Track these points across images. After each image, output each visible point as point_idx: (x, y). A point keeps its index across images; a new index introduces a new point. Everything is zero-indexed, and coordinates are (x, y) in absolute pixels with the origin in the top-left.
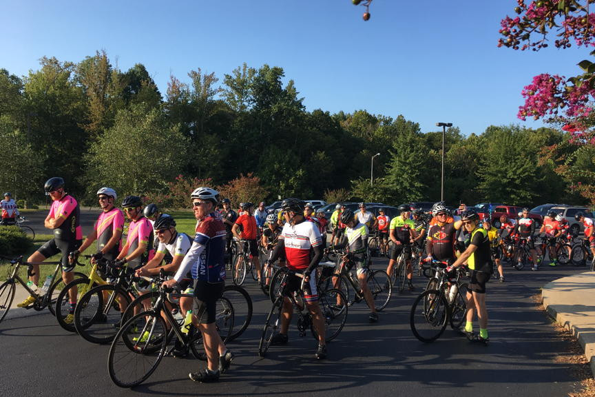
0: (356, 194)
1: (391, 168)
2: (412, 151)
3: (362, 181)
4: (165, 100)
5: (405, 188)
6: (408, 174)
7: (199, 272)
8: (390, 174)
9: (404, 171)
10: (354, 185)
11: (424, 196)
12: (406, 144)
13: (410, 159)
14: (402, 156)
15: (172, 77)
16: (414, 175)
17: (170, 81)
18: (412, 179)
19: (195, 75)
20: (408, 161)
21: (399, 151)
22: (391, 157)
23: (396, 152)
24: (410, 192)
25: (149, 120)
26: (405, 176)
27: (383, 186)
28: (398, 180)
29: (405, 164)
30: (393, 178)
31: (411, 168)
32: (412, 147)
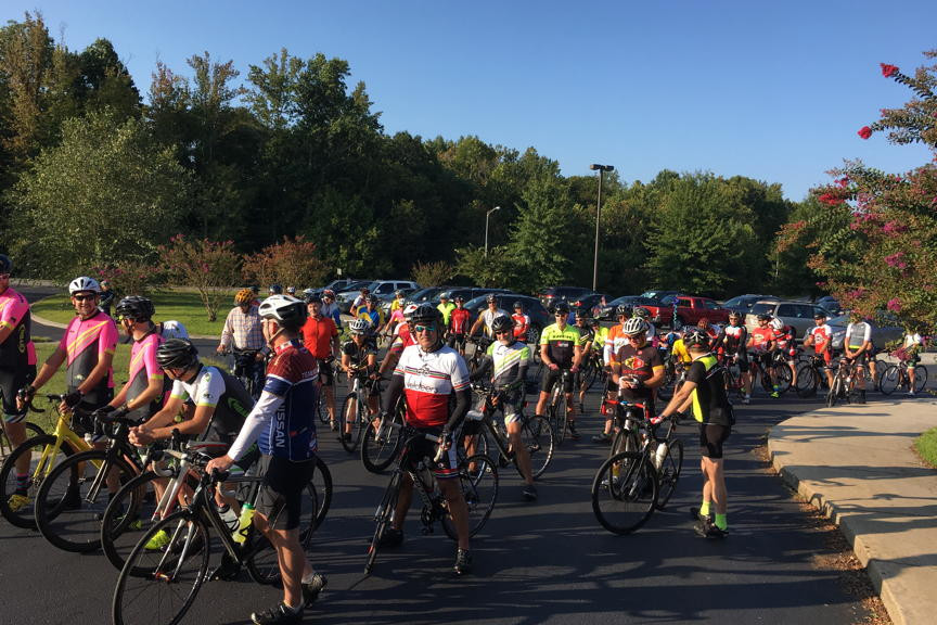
0: (462, 271)
1: (518, 230)
2: (550, 207)
3: (473, 250)
4: (146, 102)
5: (539, 262)
6: (543, 241)
7: (274, 442)
8: (516, 241)
9: (537, 237)
10: (460, 256)
11: (567, 277)
12: (542, 194)
13: (548, 218)
14: (536, 212)
15: (160, 65)
16: (552, 244)
17: (157, 72)
18: (550, 250)
19: (200, 64)
20: (544, 222)
21: (531, 205)
22: (518, 213)
23: (525, 205)
24: (547, 270)
25: (122, 138)
26: (539, 244)
27: (504, 259)
28: (527, 251)
29: (539, 225)
30: (521, 246)
31: (549, 232)
32: (551, 200)
